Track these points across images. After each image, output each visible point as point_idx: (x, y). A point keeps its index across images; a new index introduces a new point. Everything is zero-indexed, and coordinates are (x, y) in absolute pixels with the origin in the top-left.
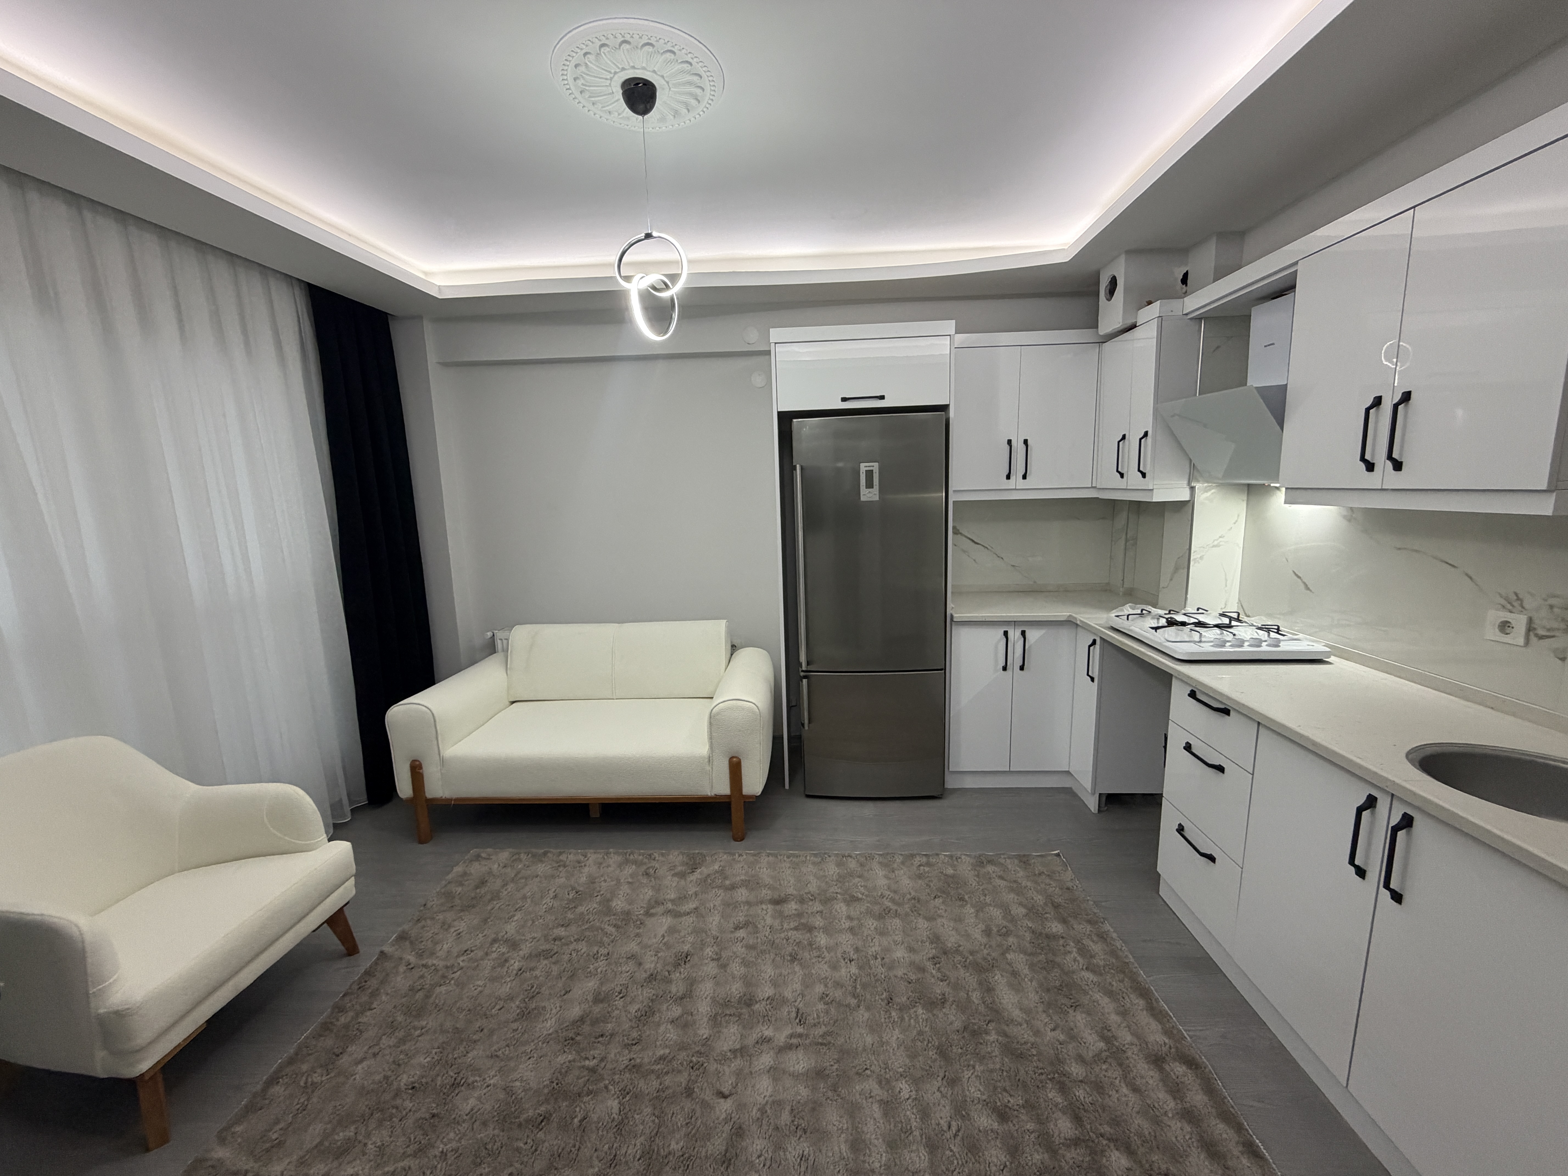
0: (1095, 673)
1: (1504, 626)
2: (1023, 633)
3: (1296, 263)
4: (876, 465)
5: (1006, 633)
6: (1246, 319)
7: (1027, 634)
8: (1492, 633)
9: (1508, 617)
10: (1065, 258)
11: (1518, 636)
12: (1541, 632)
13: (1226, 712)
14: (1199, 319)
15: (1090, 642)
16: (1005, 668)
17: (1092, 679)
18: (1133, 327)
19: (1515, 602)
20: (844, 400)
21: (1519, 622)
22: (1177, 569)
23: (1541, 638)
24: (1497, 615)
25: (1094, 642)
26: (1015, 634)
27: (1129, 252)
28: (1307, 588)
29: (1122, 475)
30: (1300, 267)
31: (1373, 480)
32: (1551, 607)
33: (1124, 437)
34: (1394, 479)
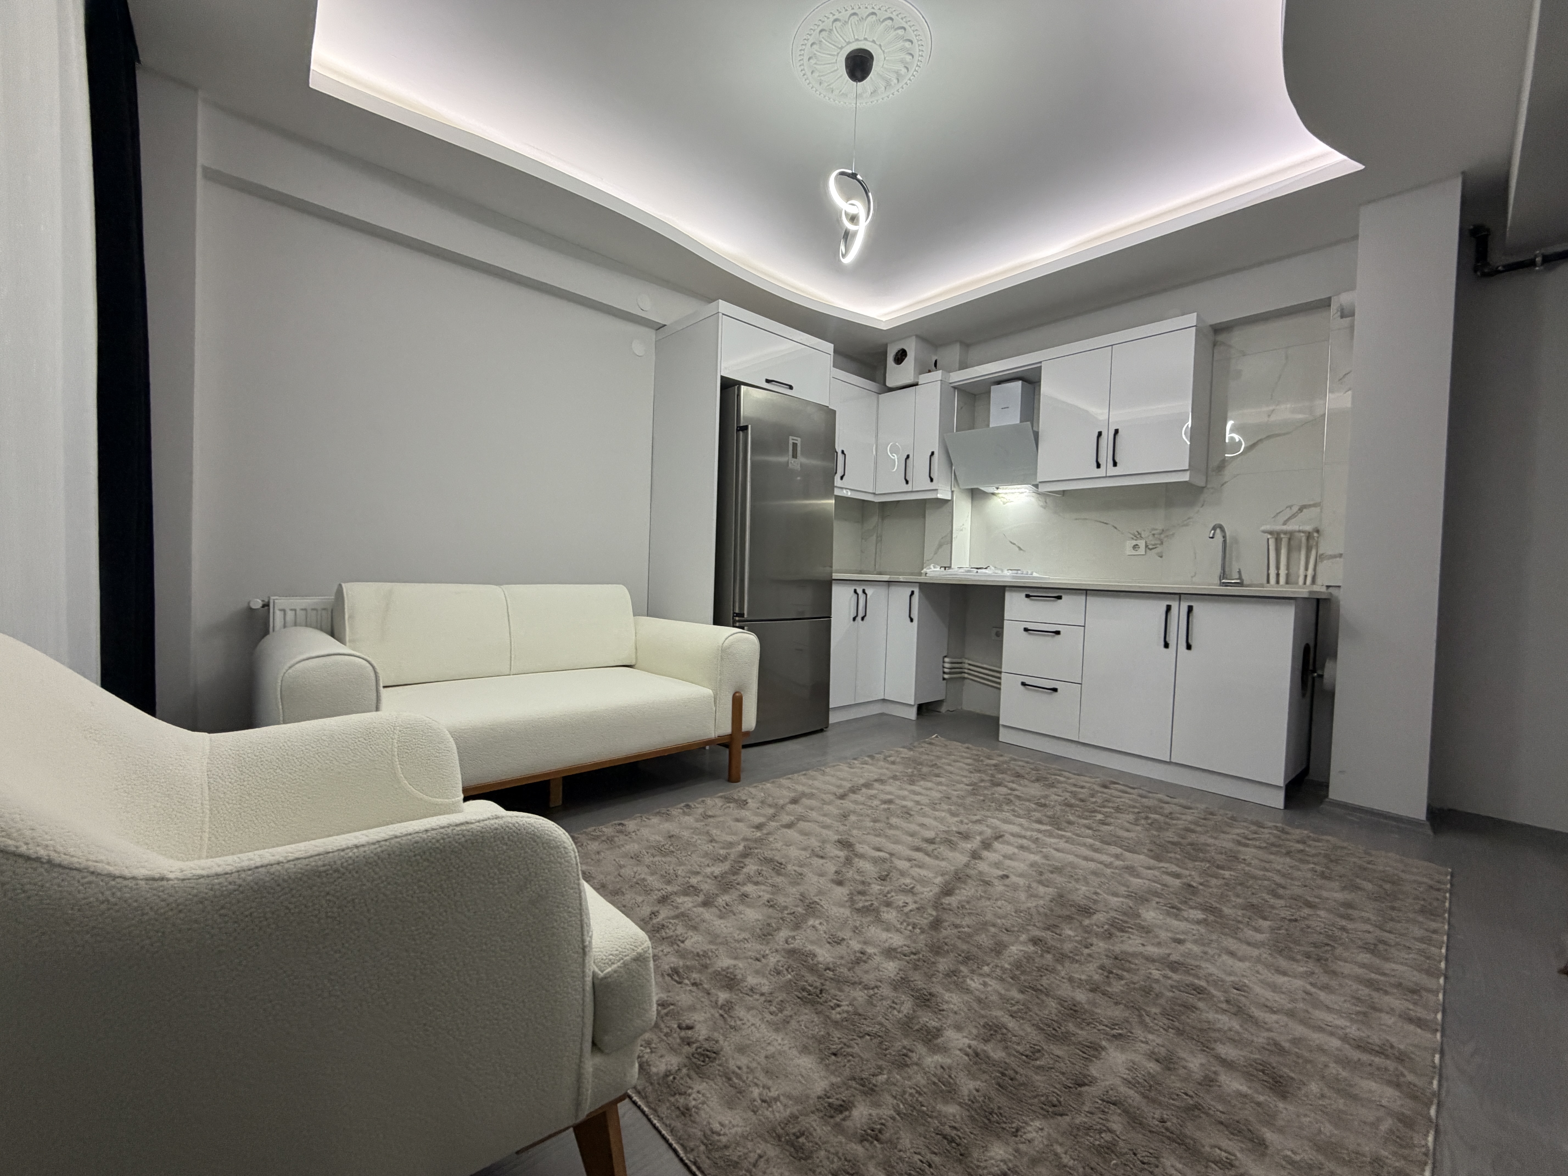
0: (915, 615)
1: (1135, 547)
2: (864, 591)
3: (1040, 362)
4: (799, 439)
5: (855, 591)
6: (989, 392)
7: (867, 591)
8: (1129, 551)
9: (1134, 542)
10: (884, 328)
11: (1142, 550)
12: (1150, 547)
13: (1059, 598)
14: (955, 388)
15: (910, 593)
16: (854, 619)
17: (912, 620)
18: (916, 384)
19: (1138, 536)
20: (768, 381)
21: (1142, 544)
22: (940, 546)
23: (1151, 549)
24: (1130, 543)
25: (913, 593)
26: (860, 591)
27: (917, 336)
28: (1020, 549)
29: (907, 482)
30: (1043, 364)
31: (1101, 472)
32: (1154, 535)
33: (908, 457)
34: (1113, 471)
